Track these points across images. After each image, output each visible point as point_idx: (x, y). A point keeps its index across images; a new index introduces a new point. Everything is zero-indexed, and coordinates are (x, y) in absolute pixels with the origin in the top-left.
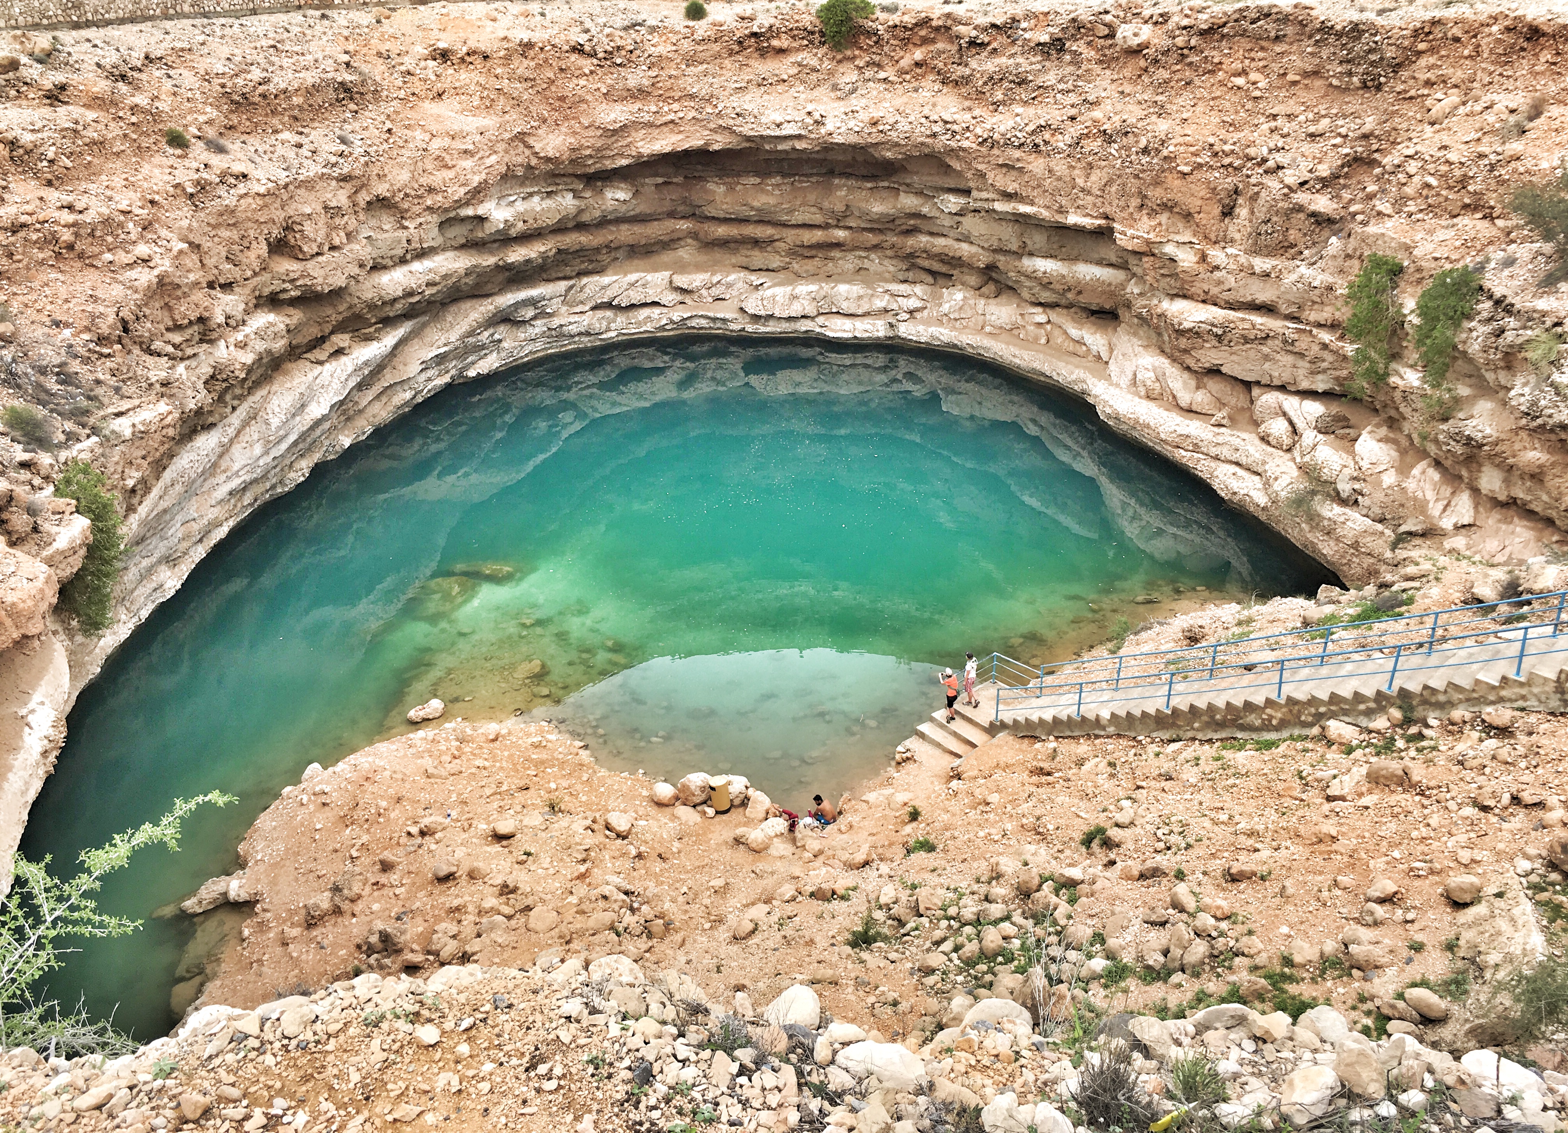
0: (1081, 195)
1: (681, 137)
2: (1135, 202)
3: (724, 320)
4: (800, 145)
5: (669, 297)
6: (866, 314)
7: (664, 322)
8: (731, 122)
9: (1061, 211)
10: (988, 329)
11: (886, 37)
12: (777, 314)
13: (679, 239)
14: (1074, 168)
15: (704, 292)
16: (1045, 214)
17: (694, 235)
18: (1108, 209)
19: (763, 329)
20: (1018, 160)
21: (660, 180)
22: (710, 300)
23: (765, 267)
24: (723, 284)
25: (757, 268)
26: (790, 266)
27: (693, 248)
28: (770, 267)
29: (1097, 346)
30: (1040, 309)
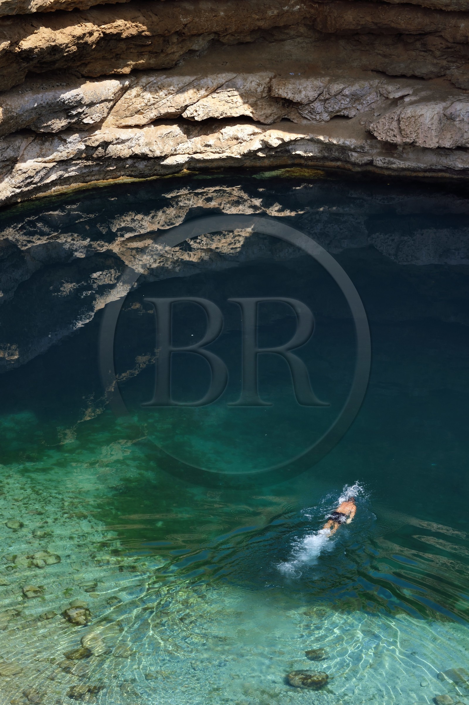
3: (343, 149)
12: (420, 143)
13: (287, 27)
15: (318, 106)
19: (398, 164)
22: (326, 117)
23: (410, 73)
24: (346, 96)
25: (399, 74)
26: (448, 72)
27: (307, 40)
28: (417, 73)
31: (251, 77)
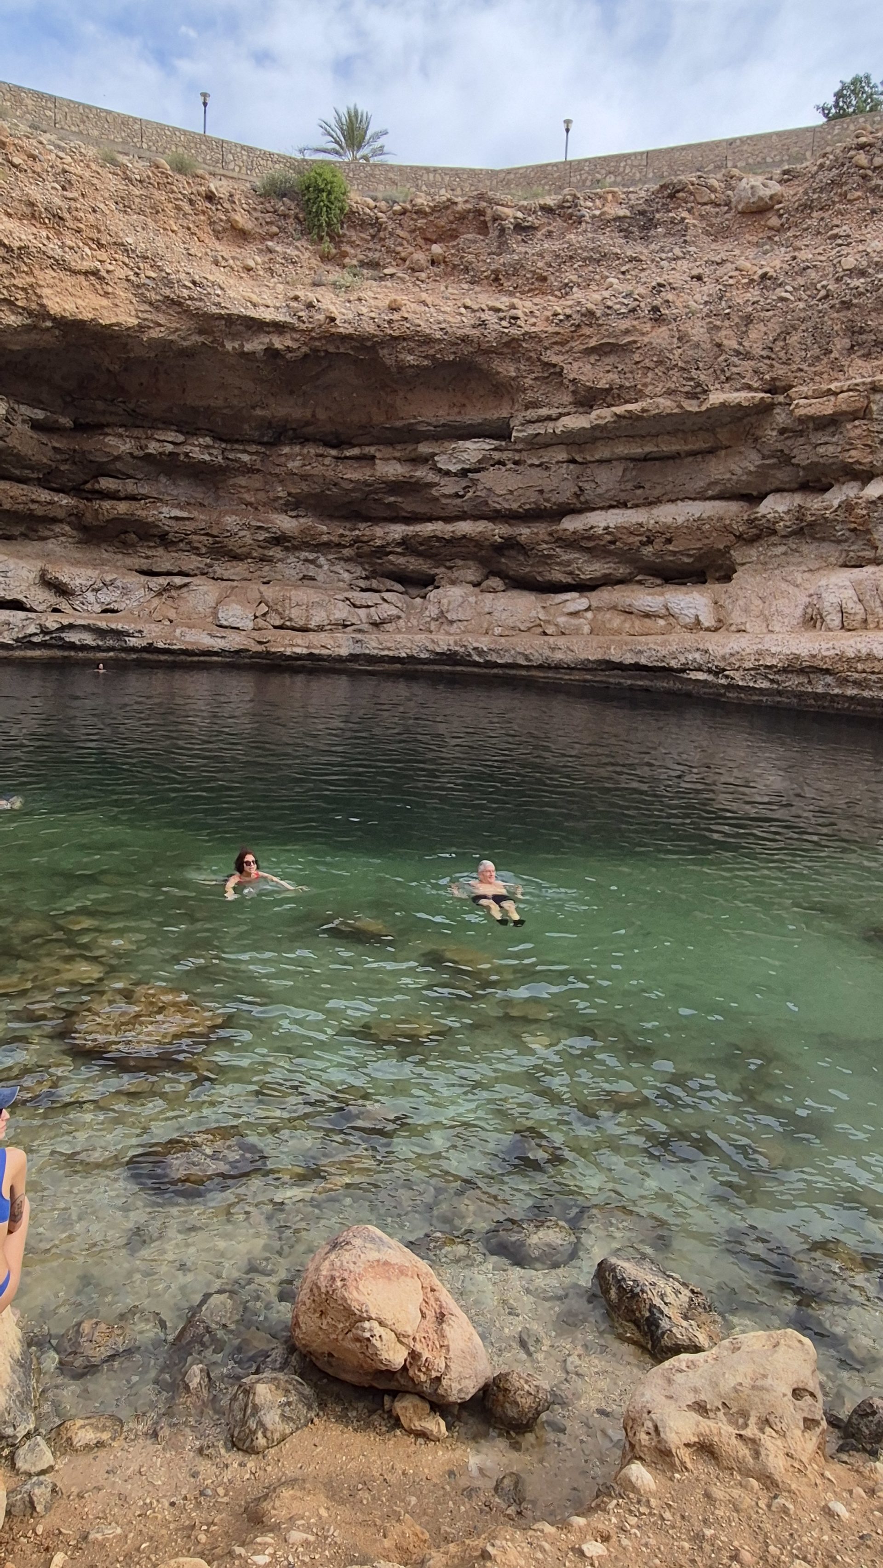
0: (735, 359)
1: (106, 302)
2: (840, 343)
3: (121, 634)
4: (279, 342)
5: (40, 597)
6: (320, 629)
7: (32, 629)
8: (185, 293)
9: (698, 392)
11: (391, 226)
13: (55, 520)
14: (718, 328)
15: (90, 596)
16: (666, 404)
17: (76, 520)
18: (780, 371)
20: (627, 332)
21: (39, 414)
22: (98, 608)
23: (177, 570)
24: (117, 587)
25: (165, 570)
26: (210, 570)
27: (70, 540)
28: (184, 569)
29: (693, 611)
30: (575, 595)
31: (22, 563)
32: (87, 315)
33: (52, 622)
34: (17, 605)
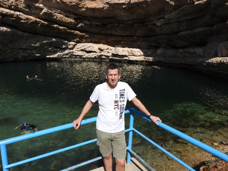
1: (97, 4)
3: (109, 56)
5: (98, 51)
6: (139, 56)
7: (96, 55)
10: (167, 56)
12: (119, 54)
15: (105, 50)
19: (116, 58)
21: (97, 23)
29: (199, 52)
30: (181, 49)
31: (96, 46)
32: (94, 7)
33: (99, 54)
34: (94, 52)
